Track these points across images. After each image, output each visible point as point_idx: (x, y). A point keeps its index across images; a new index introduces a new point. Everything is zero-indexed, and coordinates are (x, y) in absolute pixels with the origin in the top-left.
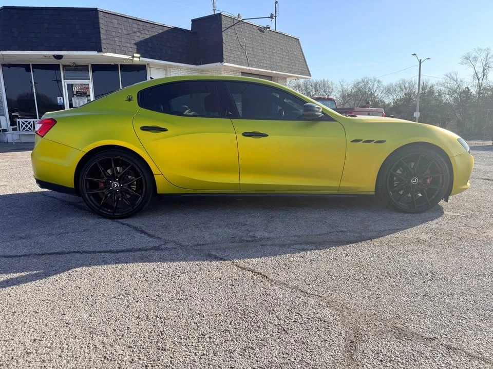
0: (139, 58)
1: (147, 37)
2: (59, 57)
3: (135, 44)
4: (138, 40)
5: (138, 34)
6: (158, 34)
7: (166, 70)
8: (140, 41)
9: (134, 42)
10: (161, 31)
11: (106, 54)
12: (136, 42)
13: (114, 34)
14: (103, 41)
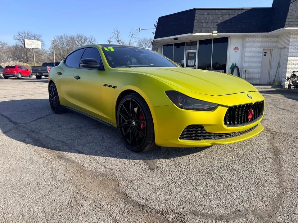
0: (217, 33)
1: (228, 19)
2: (176, 39)
3: (217, 25)
4: (219, 22)
5: (221, 18)
6: (237, 16)
7: (243, 39)
8: (221, 23)
9: (217, 24)
10: (240, 13)
11: (195, 34)
12: (218, 23)
13: (203, 21)
14: (195, 27)
